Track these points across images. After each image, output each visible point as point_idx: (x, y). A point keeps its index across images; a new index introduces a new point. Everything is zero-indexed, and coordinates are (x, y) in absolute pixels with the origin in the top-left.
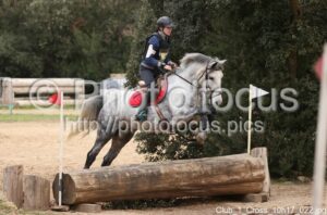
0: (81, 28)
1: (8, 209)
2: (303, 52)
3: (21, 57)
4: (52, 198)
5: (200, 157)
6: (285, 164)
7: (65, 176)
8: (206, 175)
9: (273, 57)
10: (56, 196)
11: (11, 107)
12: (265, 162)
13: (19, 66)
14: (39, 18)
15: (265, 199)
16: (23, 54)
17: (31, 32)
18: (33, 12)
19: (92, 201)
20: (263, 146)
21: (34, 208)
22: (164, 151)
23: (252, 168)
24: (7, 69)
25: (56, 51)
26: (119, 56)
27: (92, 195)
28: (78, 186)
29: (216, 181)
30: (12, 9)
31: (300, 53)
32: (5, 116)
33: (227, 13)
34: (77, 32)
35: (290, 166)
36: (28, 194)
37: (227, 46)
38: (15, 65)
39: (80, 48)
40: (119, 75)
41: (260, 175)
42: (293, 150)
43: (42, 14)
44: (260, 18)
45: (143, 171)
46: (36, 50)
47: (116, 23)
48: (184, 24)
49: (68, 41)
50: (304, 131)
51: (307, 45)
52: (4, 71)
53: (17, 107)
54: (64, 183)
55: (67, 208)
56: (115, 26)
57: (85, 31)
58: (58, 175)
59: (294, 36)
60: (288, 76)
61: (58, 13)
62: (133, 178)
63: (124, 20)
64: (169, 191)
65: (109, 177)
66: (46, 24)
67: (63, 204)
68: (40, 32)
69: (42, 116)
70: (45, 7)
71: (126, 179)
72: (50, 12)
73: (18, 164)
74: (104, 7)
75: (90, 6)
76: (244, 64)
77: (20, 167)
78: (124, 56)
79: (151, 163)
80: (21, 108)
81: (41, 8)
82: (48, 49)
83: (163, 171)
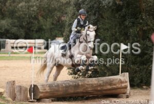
0: (42, 16)
1: (8, 101)
2: (145, 28)
3: (14, 30)
4: (29, 96)
5: (98, 77)
6: (137, 80)
7: (35, 86)
8: (100, 85)
9: (131, 30)
10: (30, 95)
11: (10, 53)
12: (128, 80)
13: (13, 34)
14: (23, 11)
15: (127, 97)
16: (15, 28)
17: (19, 18)
18: (20, 9)
19: (47, 98)
20: (127, 72)
21: (20, 101)
22: (81, 74)
23: (122, 82)
24: (8, 35)
25: (31, 27)
26: (60, 29)
27: (47, 95)
28: (41, 91)
29: (105, 88)
30: (10, 7)
31: (144, 28)
32: (7, 57)
33: (110, 10)
34: (40, 18)
35: (139, 81)
36: (18, 94)
37: (110, 25)
38: (12, 33)
39: (42, 26)
40: (60, 38)
41: (125, 86)
42: (141, 74)
43: (24, 10)
44: (125, 12)
45: (71, 84)
46: (22, 27)
47: (59, 14)
48: (90, 15)
49: (36, 22)
50: (146, 65)
51: (147, 25)
52: (6, 36)
53: (13, 53)
54: (34, 89)
55: (36, 101)
56: (58, 15)
57: (44, 18)
58: (31, 85)
59: (141, 21)
60: (138, 39)
61: (32, 9)
62: (66, 87)
63: (62, 13)
64: (83, 93)
65: (56, 86)
66: (26, 14)
67: (34, 99)
68: (23, 18)
69: (24, 57)
70: (26, 7)
71: (63, 87)
72: (28, 9)
73: (13, 80)
74: (53, 6)
75: (46, 6)
76: (118, 34)
77: (14, 82)
78: (62, 29)
79: (75, 80)
80: (14, 53)
81: (24, 7)
82: (27, 26)
83: (80, 84)
